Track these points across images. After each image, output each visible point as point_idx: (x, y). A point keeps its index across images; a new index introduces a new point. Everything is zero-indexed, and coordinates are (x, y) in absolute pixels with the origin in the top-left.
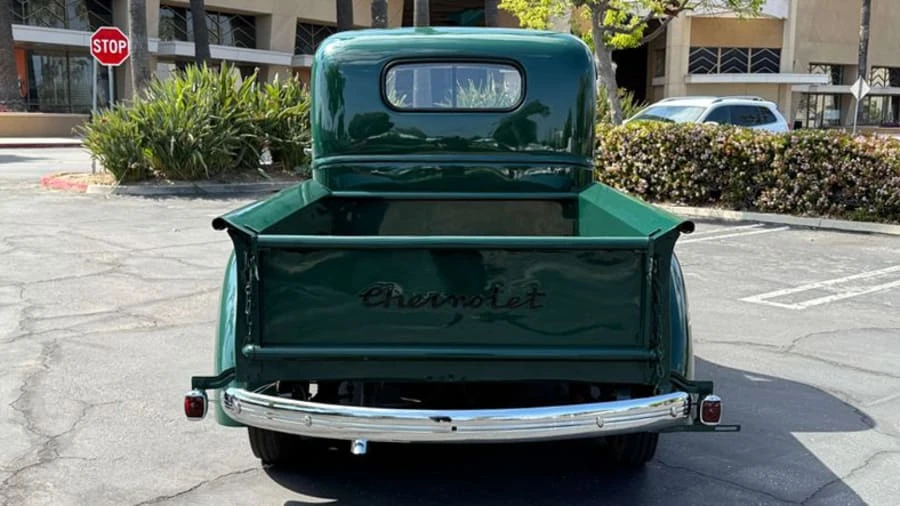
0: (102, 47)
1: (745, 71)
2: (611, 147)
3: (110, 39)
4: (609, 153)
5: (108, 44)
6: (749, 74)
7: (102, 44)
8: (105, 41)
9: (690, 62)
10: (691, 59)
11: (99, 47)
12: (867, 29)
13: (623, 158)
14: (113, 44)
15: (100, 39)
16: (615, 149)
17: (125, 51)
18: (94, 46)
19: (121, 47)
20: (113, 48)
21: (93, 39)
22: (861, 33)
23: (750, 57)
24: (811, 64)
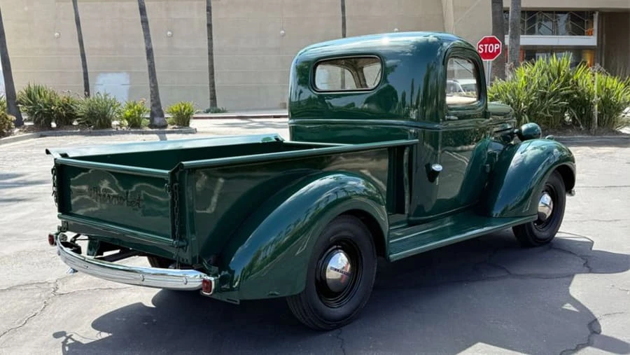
0: (484, 49)
3: (489, 44)
5: (488, 47)
7: (484, 48)
8: (486, 45)
11: (482, 49)
14: (491, 47)
15: (483, 44)
17: (498, 51)
18: (479, 49)
19: (496, 48)
20: (491, 50)
21: (479, 45)
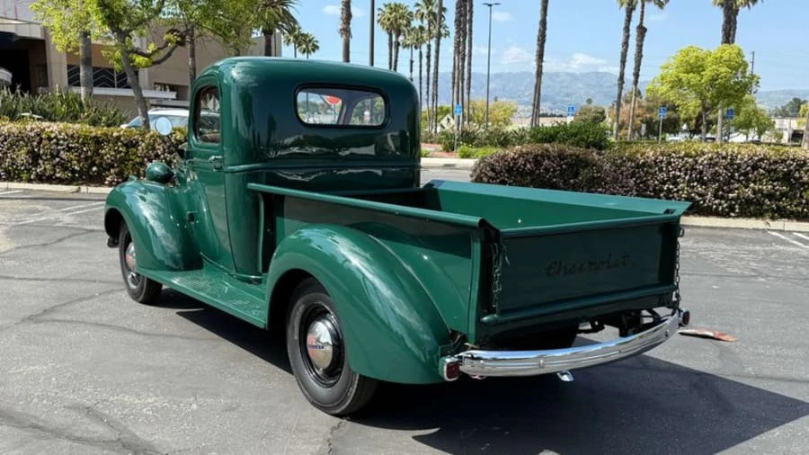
1: (114, 87)
2: (150, 147)
4: (148, 152)
6: (116, 89)
9: (69, 76)
10: (69, 75)
12: (194, 60)
13: (162, 156)
16: (154, 149)
22: (190, 63)
23: (115, 76)
24: (155, 84)
